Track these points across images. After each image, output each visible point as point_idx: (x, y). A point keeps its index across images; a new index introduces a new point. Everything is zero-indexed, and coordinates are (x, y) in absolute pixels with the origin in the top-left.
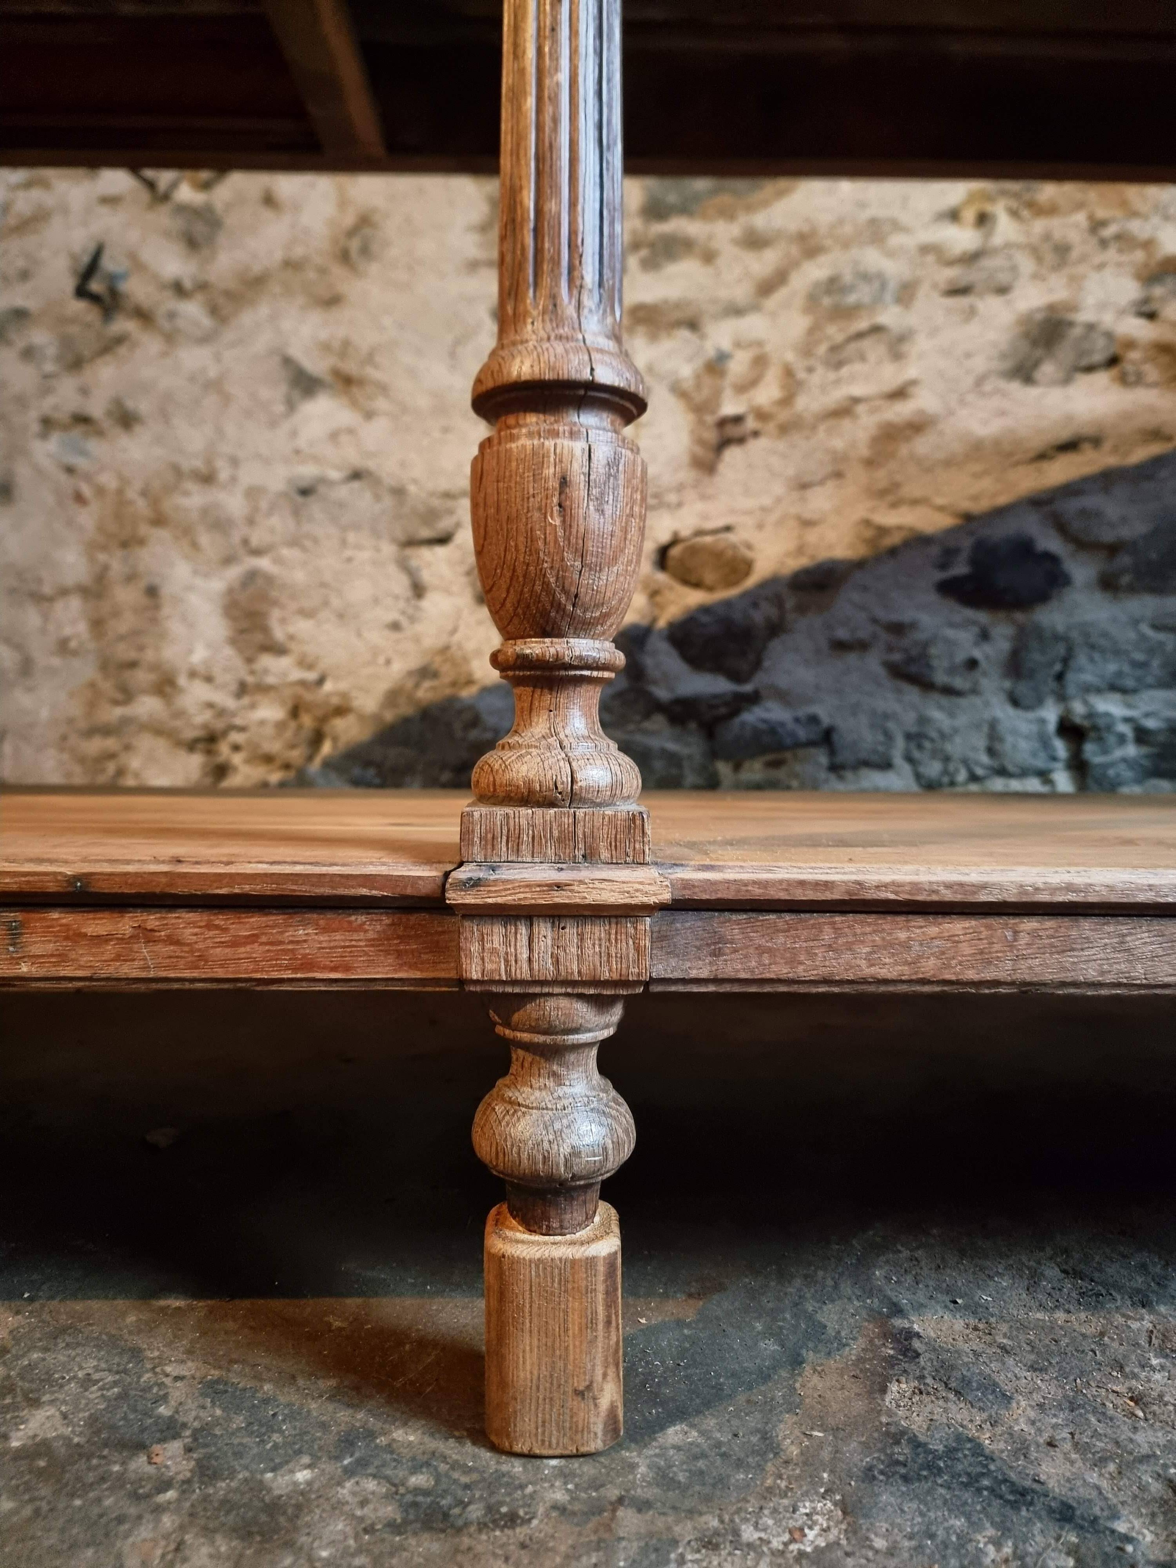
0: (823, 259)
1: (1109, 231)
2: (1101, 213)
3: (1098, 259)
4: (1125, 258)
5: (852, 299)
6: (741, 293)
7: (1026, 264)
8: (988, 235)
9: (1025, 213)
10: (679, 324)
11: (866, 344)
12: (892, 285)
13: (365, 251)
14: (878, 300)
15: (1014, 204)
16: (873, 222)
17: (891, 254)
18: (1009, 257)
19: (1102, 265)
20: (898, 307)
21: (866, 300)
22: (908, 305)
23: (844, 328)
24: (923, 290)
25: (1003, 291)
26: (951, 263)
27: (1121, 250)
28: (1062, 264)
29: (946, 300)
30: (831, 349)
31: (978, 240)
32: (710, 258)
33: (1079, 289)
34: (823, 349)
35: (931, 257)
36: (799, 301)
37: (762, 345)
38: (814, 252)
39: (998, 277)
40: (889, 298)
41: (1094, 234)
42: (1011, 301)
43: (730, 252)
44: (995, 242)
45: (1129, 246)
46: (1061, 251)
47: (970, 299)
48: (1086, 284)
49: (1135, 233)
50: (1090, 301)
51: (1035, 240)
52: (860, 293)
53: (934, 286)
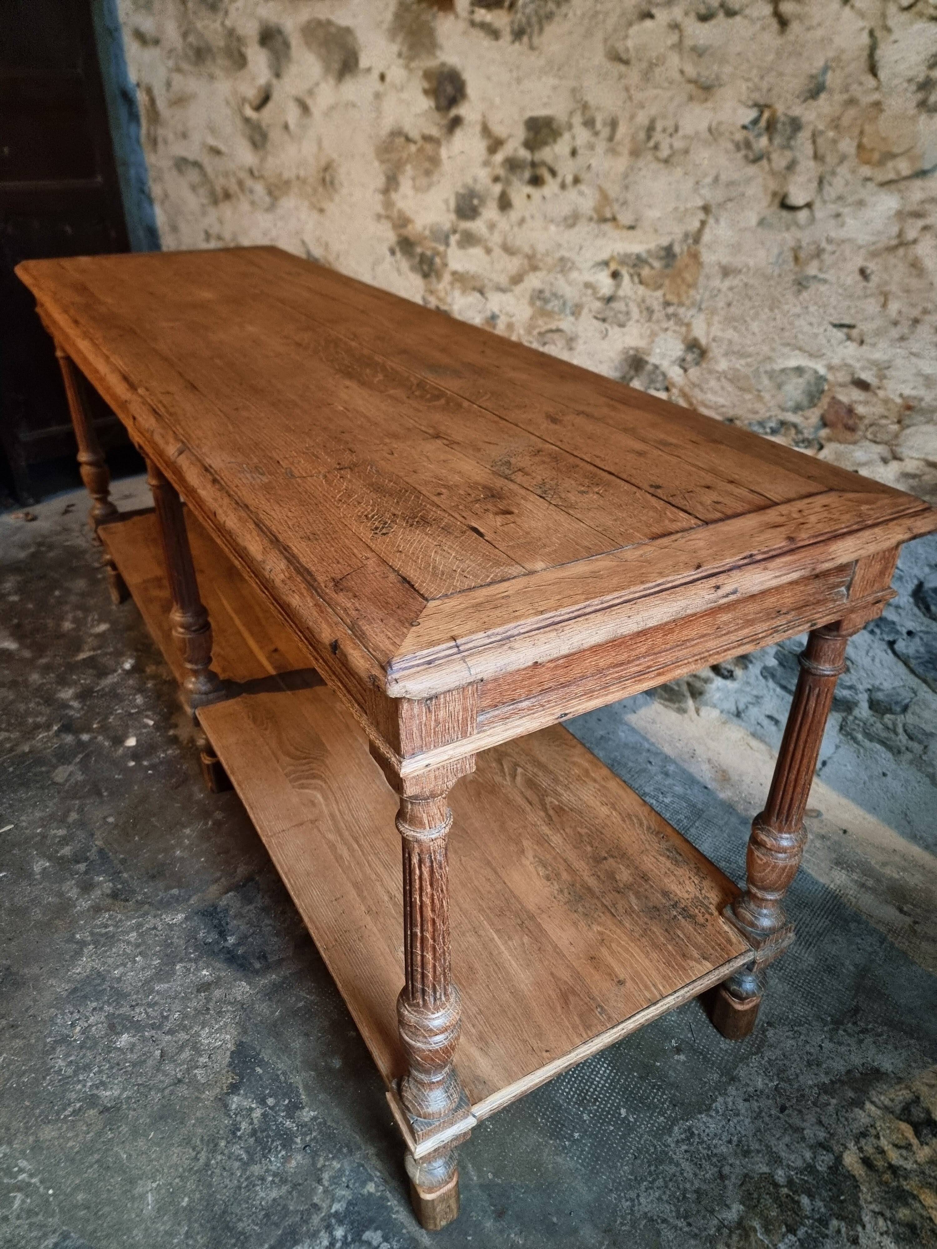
0: (538, 274)
1: (671, 310)
2: (669, 297)
3: (665, 325)
4: (677, 328)
5: (549, 307)
6: (503, 280)
7: (635, 312)
8: (618, 286)
9: (636, 279)
10: (474, 289)
11: (556, 336)
12: (569, 304)
13: (332, 183)
14: (562, 310)
15: (632, 271)
16: (562, 259)
17: (570, 284)
18: (627, 305)
19: (666, 330)
20: (571, 319)
21: (556, 309)
22: (577, 319)
23: (546, 323)
24: (585, 311)
25: (622, 325)
26: (599, 299)
27: (676, 324)
28: (650, 320)
29: (595, 322)
30: (540, 334)
31: (613, 289)
32: (488, 251)
33: (653, 342)
34: (535, 332)
35: (589, 291)
36: (528, 296)
37: (511, 316)
38: (535, 268)
39: (620, 316)
40: (568, 311)
41: (664, 308)
42: (624, 334)
43: (497, 251)
44: (621, 293)
45: (680, 322)
46: (650, 311)
47: (606, 325)
48: (657, 339)
49: (682, 316)
50: (658, 351)
51: (639, 300)
52: (554, 305)
53: (590, 311)
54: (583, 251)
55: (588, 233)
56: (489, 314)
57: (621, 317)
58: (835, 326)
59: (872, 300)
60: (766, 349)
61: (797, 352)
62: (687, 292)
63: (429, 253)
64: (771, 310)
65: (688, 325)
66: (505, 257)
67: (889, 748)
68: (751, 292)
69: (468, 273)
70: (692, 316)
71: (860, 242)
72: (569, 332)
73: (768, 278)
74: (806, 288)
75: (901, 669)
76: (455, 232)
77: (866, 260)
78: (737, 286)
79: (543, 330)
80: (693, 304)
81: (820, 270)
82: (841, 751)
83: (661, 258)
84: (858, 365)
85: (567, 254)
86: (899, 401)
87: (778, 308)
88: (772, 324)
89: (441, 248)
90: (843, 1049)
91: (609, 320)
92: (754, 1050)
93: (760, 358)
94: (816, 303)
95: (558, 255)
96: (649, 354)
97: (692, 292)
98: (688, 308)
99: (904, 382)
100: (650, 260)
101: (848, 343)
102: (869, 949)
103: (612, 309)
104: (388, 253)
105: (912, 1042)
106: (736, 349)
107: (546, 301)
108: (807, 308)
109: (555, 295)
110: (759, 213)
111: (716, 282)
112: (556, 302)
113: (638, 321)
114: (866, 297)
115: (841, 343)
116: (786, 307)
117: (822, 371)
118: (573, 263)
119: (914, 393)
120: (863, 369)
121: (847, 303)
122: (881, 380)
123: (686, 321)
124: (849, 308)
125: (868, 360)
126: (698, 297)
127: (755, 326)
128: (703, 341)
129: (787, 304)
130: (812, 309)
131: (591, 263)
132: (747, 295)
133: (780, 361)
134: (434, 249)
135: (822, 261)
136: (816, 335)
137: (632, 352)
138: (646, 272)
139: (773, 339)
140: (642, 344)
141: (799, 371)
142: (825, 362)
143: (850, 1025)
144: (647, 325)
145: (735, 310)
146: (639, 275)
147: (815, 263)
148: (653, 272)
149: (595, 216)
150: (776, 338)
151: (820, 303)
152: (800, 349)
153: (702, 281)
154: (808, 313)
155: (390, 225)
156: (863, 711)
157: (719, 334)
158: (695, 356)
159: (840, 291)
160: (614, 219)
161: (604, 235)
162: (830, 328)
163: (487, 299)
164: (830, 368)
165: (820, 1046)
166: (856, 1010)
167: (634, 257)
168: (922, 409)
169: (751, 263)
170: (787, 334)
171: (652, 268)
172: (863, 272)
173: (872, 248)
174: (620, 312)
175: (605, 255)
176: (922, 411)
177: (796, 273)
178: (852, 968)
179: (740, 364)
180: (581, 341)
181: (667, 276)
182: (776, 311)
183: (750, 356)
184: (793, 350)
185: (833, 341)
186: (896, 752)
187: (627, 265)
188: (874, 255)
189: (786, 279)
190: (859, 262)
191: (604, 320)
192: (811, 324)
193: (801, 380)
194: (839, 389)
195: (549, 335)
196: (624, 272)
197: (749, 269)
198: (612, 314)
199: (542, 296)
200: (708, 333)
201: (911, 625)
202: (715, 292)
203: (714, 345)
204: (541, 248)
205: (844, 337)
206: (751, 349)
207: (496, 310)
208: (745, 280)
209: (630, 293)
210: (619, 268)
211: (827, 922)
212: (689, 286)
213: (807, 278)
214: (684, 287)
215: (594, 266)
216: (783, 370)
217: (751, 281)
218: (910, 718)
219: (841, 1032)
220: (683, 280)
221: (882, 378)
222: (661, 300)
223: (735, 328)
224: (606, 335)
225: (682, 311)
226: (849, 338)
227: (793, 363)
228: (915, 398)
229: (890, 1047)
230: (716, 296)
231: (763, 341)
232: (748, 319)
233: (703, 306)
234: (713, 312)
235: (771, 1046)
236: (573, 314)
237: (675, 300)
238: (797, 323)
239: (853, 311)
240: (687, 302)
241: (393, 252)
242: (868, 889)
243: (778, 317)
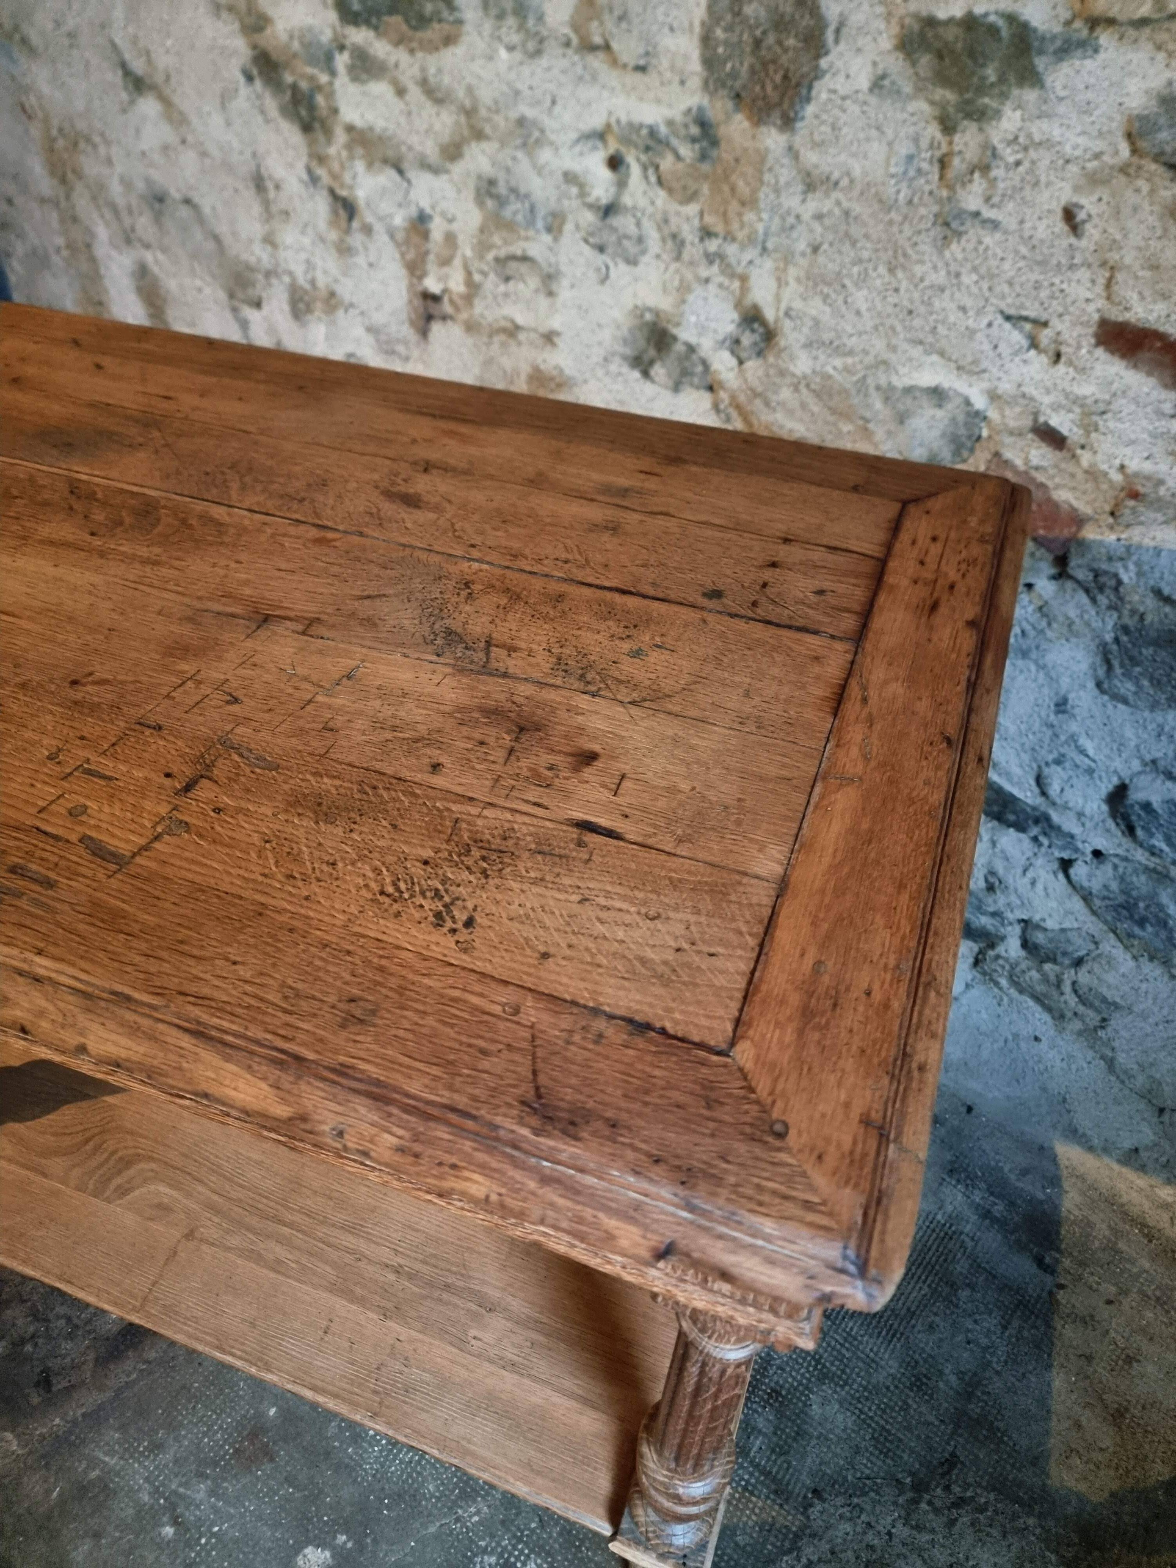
0: (485, 145)
1: (713, 246)
2: (709, 219)
3: (704, 272)
4: (725, 281)
5: (507, 213)
6: (430, 149)
7: (653, 236)
8: (622, 184)
9: (652, 176)
10: (385, 161)
11: (523, 268)
12: (541, 211)
14: (530, 220)
15: (644, 158)
16: (521, 122)
17: (540, 171)
18: (638, 224)
19: (707, 281)
20: (547, 238)
21: (520, 218)
22: (556, 240)
23: (506, 242)
24: (569, 227)
25: (633, 262)
26: (590, 206)
27: (723, 272)
28: (678, 258)
29: (587, 250)
30: (497, 260)
31: (613, 190)
32: (401, 92)
33: (684, 301)
34: (490, 256)
35: (574, 190)
36: (472, 184)
37: (451, 221)
38: (479, 135)
39: (626, 243)
40: (540, 224)
41: (702, 240)
42: (636, 280)
43: (415, 93)
44: (627, 200)
45: (728, 270)
46: (677, 241)
47: (605, 258)
48: (691, 298)
49: (733, 260)
50: (693, 319)
51: (659, 217)
52: (514, 209)
53: (577, 227)
54: (557, 109)
55: (564, 72)
56: (413, 212)
57: (631, 247)
58: (1008, 318)
59: (1084, 274)
60: (878, 345)
61: (935, 358)
62: (740, 215)
63: (304, 85)
64: (891, 270)
65: (744, 279)
66: (429, 108)
67: (1049, 1009)
68: (856, 231)
69: (371, 129)
70: (751, 262)
71: (1068, 149)
72: (544, 265)
73: (887, 206)
74: (959, 234)
75: (1077, 904)
76: (342, 48)
77: (1077, 189)
78: (830, 213)
79: (503, 253)
80: (751, 240)
81: (988, 199)
82: (975, 992)
83: (694, 140)
84: (1046, 400)
85: (530, 113)
86: (1117, 477)
87: (903, 267)
88: (892, 299)
89: (324, 78)
90: (925, 1537)
91: (610, 250)
92: (787, 1544)
93: (869, 360)
94: (975, 269)
95: (514, 115)
96: (678, 324)
97: (750, 216)
98: (743, 247)
99: (1132, 443)
100: (674, 142)
101: (1033, 352)
102: (984, 1341)
103: (614, 230)
104: (242, 79)
105: (1031, 1521)
106: (827, 336)
107: (502, 202)
108: (958, 275)
109: (514, 190)
110: (875, 64)
111: (792, 201)
112: (519, 205)
113: (658, 256)
114: (1072, 267)
115: (1016, 353)
116: (918, 270)
117: (979, 402)
118: (542, 131)
119: (1147, 467)
120: (1056, 407)
121: (1034, 276)
122: (1088, 433)
123: (740, 270)
124: (1037, 286)
125: (1067, 396)
126: (760, 228)
127: (860, 298)
128: (770, 315)
129: (921, 262)
130: (968, 279)
131: (574, 136)
132: (847, 235)
133: (903, 370)
134: (312, 78)
135: (993, 182)
136: (971, 333)
137: (648, 317)
138: (667, 163)
139: (893, 328)
140: (665, 303)
141: (937, 394)
142: (986, 385)
143: (939, 1491)
144: (674, 266)
145: (827, 263)
146: (657, 167)
147: (978, 184)
148: (680, 166)
149: (575, 40)
150: (899, 328)
151: (983, 270)
152: (942, 353)
153: (765, 195)
154: (959, 285)
155: (237, 26)
156: (1012, 948)
157: (798, 304)
158: (756, 337)
159: (1024, 250)
160: (607, 47)
161: (594, 78)
162: (1000, 320)
163: (409, 182)
164: (994, 396)
165: (889, 1534)
166: (951, 1462)
167: (644, 132)
168: (1159, 499)
169: (857, 172)
170: (917, 322)
171: (678, 157)
172: (1069, 215)
173: (1092, 165)
174: (627, 237)
175: (597, 122)
176: (1158, 504)
177: (940, 201)
178: (953, 1378)
179: (833, 365)
180: (565, 282)
181: (706, 177)
182: (900, 274)
183: (850, 353)
184: (927, 353)
185: (1003, 348)
186: (1059, 1017)
187: (636, 146)
188: (1094, 180)
189: (923, 211)
190: (1065, 194)
191: (601, 249)
192: (963, 309)
193: (940, 413)
194: (1008, 440)
195: (513, 265)
196: (631, 159)
197: (852, 181)
198: (613, 238)
199: (494, 190)
200: (778, 299)
201: (1100, 843)
202: (791, 220)
203: (787, 324)
204: (486, 95)
205: (1025, 343)
206: (852, 342)
207: (425, 204)
208: (845, 204)
209: (642, 202)
210: (623, 150)
211: (926, 1289)
212: (743, 204)
213: (961, 215)
214: (734, 206)
215: (578, 140)
216: (909, 390)
217: (857, 208)
218: (1083, 977)
219: (924, 1506)
220: (733, 189)
221: (1089, 428)
222: (696, 222)
223: (825, 298)
224: (607, 277)
225: (731, 250)
226: (1034, 344)
227: (927, 378)
228: (1148, 478)
229: (995, 1532)
230: (792, 227)
231: (876, 328)
232: (847, 282)
233: (770, 245)
234: (788, 258)
235: (813, 1535)
236: (549, 229)
237: (719, 228)
238: (937, 304)
239: (1044, 294)
240: (741, 235)
241: (250, 78)
242: (994, 1220)
243: (904, 286)
